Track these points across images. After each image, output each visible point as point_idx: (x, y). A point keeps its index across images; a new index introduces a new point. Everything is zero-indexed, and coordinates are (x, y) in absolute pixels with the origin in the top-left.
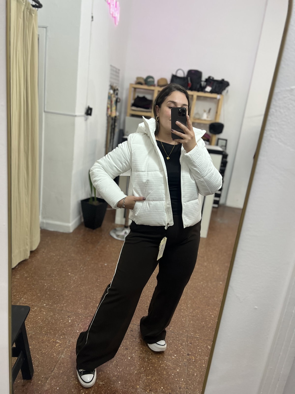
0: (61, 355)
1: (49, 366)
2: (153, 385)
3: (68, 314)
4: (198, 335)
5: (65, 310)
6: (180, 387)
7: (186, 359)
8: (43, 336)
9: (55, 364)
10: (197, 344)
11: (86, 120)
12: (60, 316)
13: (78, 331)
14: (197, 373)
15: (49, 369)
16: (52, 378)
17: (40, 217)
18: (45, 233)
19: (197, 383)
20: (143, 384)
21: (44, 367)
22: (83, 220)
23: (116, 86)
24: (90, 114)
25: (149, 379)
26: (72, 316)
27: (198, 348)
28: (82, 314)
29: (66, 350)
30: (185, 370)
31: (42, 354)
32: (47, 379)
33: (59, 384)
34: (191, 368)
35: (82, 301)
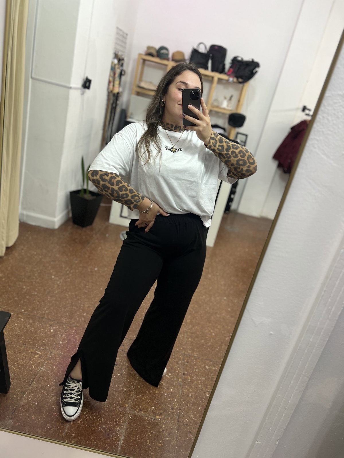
0: (41, 368)
1: (27, 379)
2: (144, 404)
3: (50, 322)
4: (196, 354)
5: (47, 318)
6: (172, 408)
7: (181, 378)
8: (21, 346)
9: (33, 377)
10: (193, 362)
11: (83, 94)
12: (40, 325)
13: (61, 343)
14: (192, 394)
15: (27, 383)
16: (29, 392)
17: (20, 207)
18: (24, 227)
19: (191, 404)
20: (133, 402)
21: (21, 380)
22: (71, 215)
23: (122, 55)
24: (88, 88)
25: (139, 398)
26: (55, 325)
27: (195, 367)
28: (66, 324)
29: (46, 362)
30: (179, 390)
31: (19, 366)
32: (24, 393)
33: (37, 399)
34: (186, 388)
35: (67, 309)
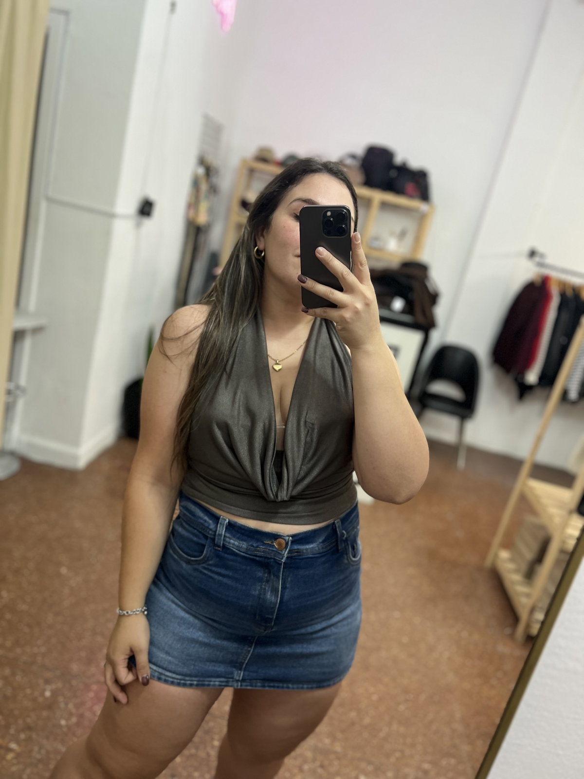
3: (46, 674)
5: (41, 663)
11: (138, 225)
12: (26, 679)
23: (212, 161)
24: (148, 214)
26: (55, 680)
